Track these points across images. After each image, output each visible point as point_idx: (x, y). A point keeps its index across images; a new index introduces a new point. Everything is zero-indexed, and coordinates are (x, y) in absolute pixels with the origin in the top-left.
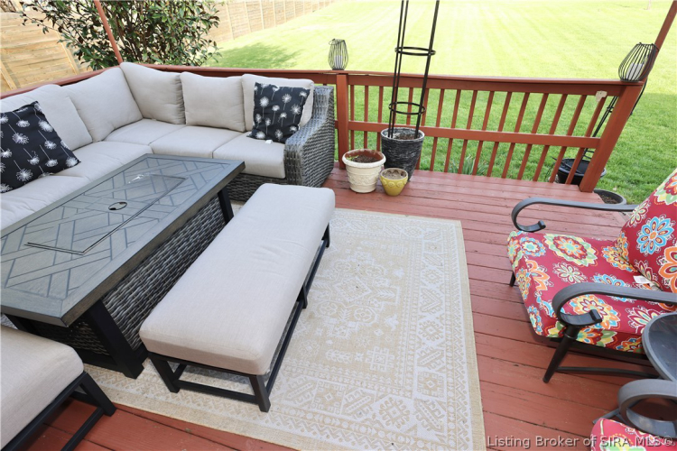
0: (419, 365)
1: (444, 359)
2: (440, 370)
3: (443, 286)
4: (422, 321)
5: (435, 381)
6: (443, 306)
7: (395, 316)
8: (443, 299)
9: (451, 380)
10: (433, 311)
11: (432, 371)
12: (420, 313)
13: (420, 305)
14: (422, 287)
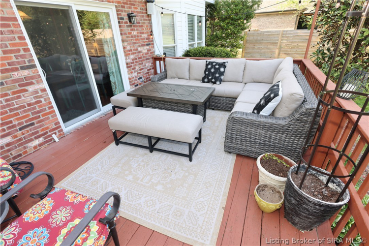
0: (104, 182)
1: (100, 191)
2: (97, 188)
3: (140, 206)
4: (123, 188)
5: (95, 185)
6: (126, 201)
7: (132, 180)
8: (131, 203)
9: (91, 190)
10: (126, 195)
11: (99, 185)
12: (128, 189)
13: (133, 191)
14: (145, 195)
